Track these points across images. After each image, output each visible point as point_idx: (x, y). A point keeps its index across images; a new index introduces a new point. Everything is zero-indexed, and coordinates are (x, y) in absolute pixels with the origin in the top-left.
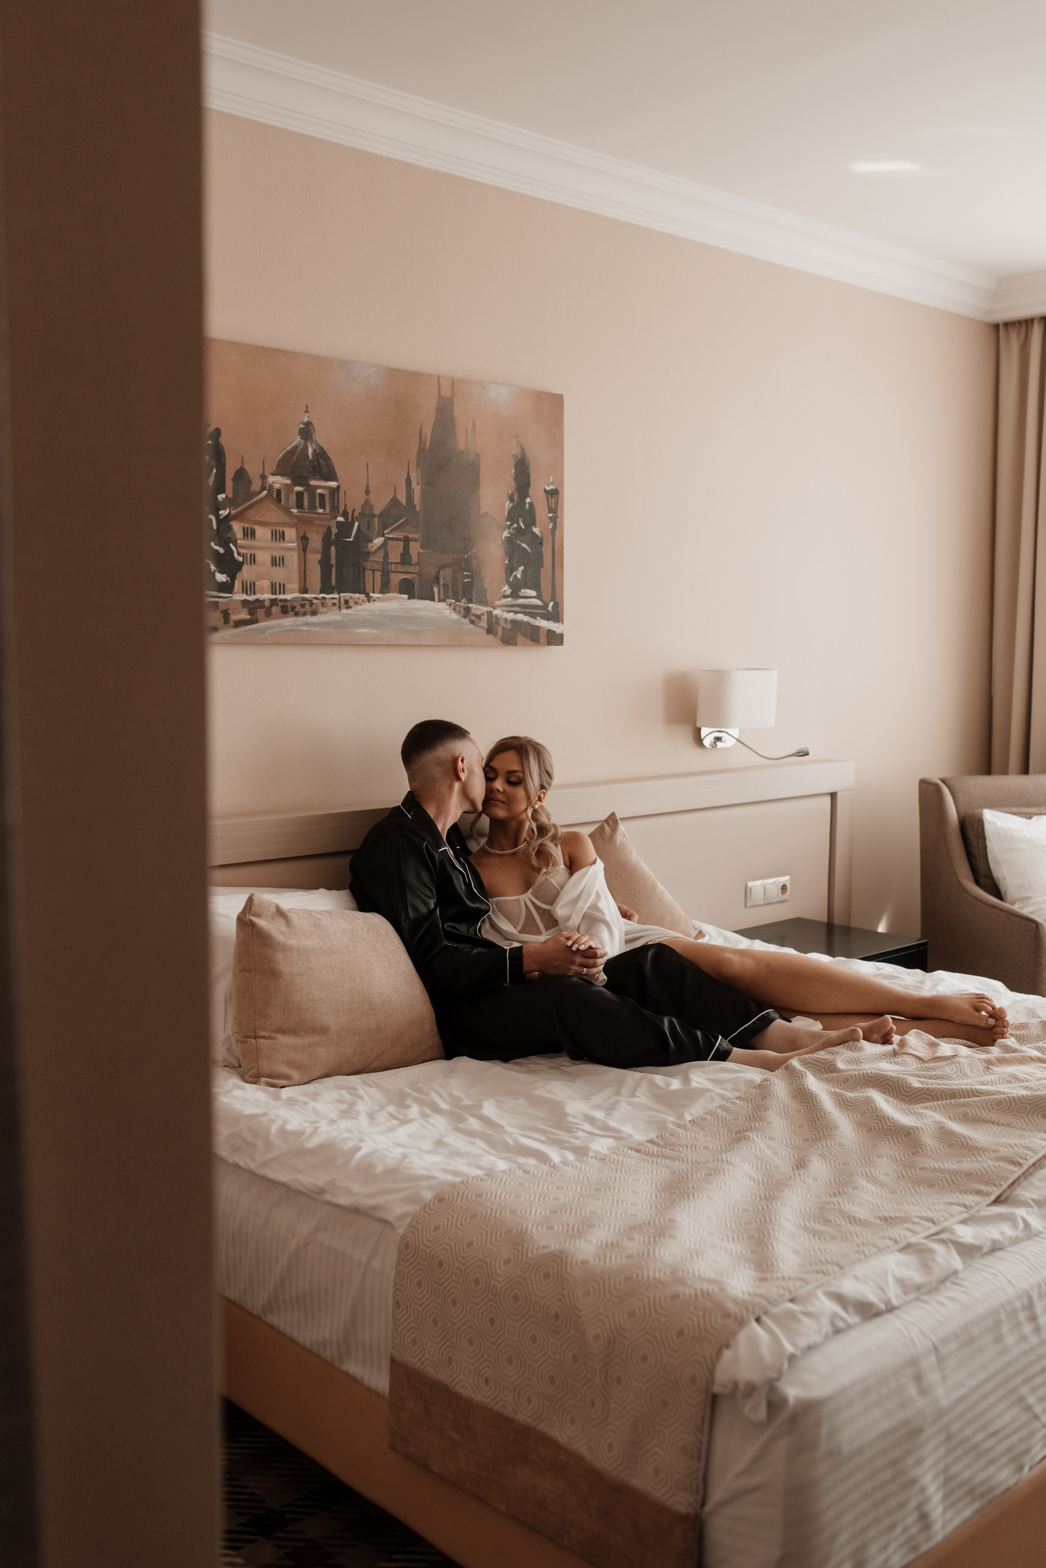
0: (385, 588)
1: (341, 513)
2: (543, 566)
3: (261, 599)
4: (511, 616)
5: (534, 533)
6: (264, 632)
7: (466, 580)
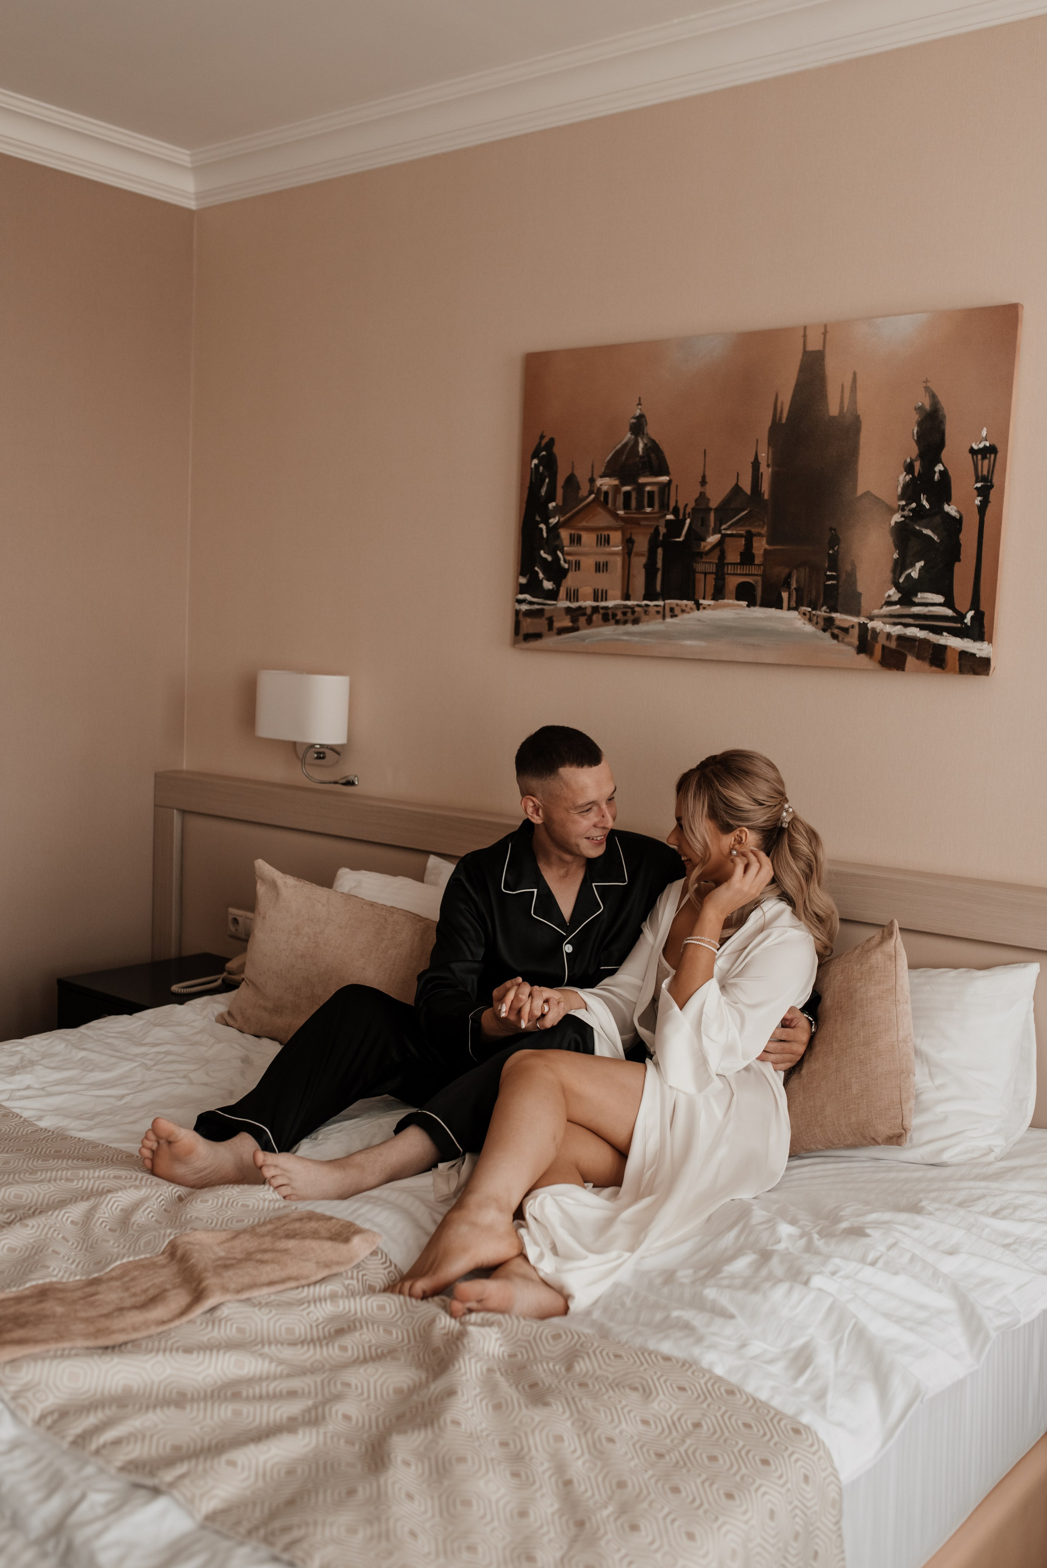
0: (718, 594)
1: (671, 509)
3: (583, 607)
4: (897, 630)
5: (948, 514)
7: (830, 583)
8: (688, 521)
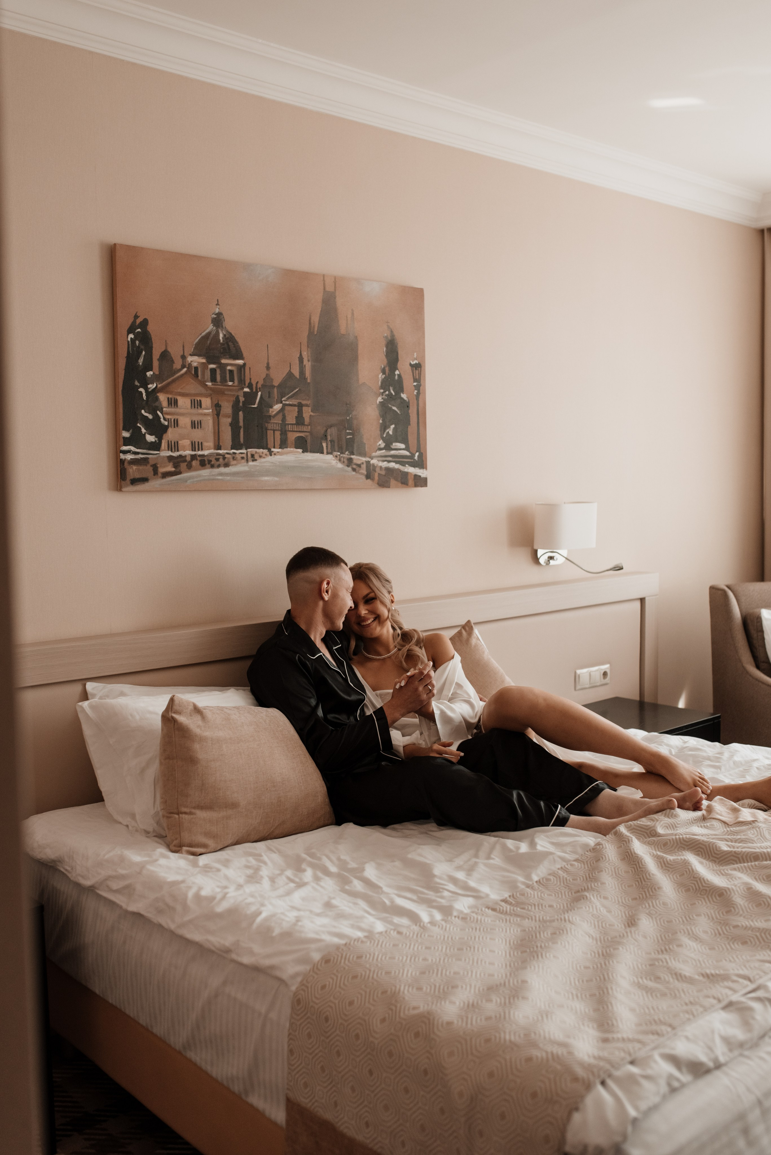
1: (247, 385)
2: (410, 424)
3: (184, 455)
6: (186, 481)
7: (348, 437)
8: (259, 393)
